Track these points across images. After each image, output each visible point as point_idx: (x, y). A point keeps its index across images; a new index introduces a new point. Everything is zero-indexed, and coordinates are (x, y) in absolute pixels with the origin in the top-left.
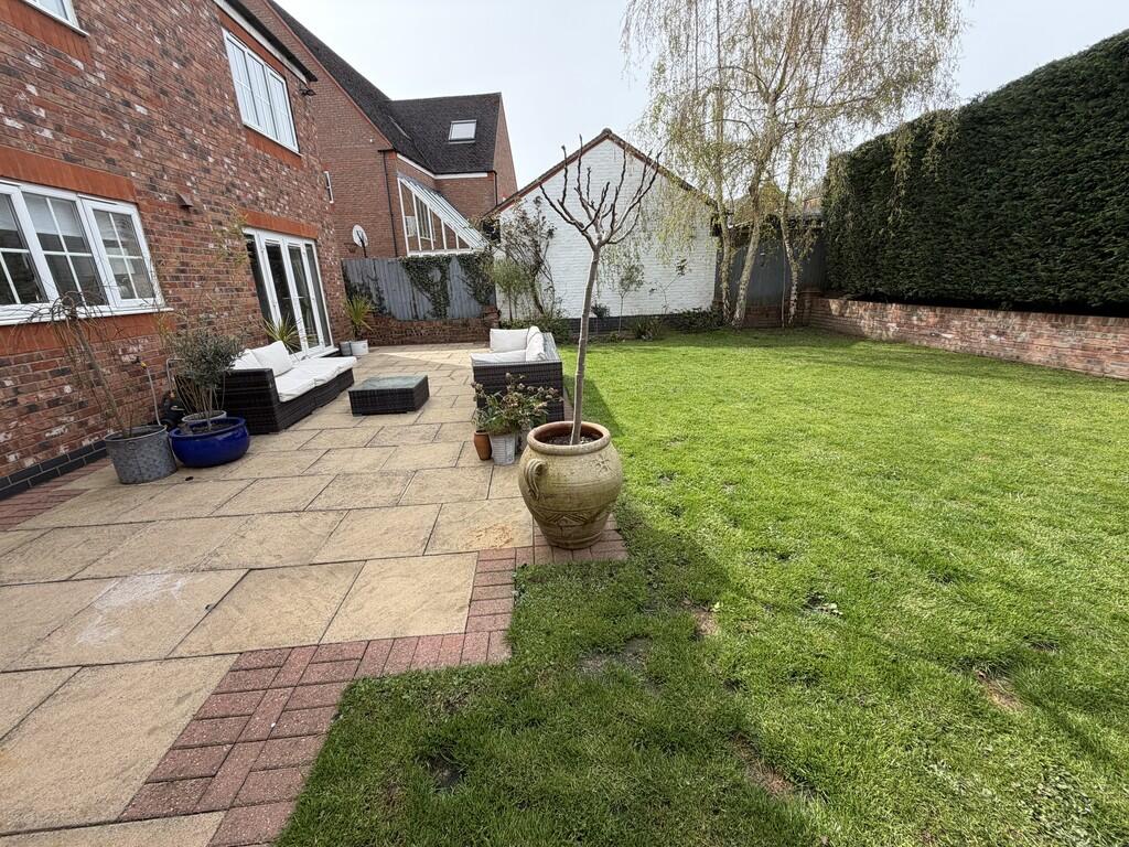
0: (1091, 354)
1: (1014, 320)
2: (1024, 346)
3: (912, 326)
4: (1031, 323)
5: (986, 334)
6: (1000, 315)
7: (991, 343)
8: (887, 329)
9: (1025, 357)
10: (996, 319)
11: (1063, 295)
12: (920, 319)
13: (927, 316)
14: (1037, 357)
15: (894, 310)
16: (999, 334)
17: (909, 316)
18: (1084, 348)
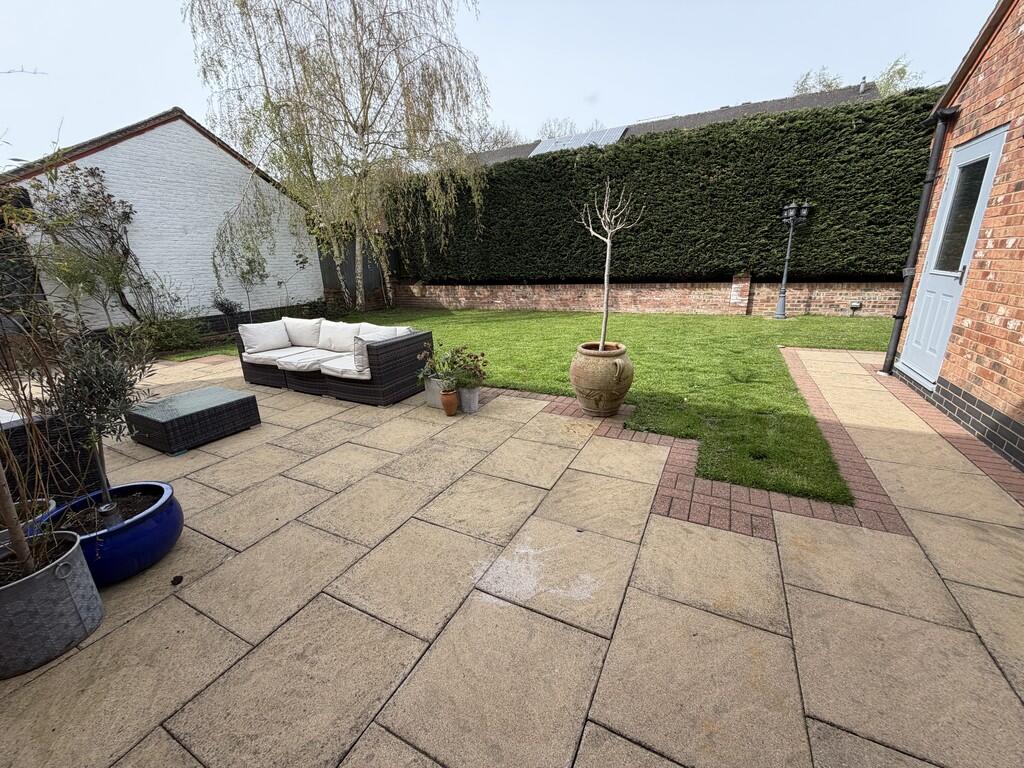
0: (564, 302)
1: (529, 289)
2: (537, 302)
3: (475, 298)
4: (537, 290)
5: (518, 298)
6: (522, 287)
7: (521, 302)
8: (460, 302)
9: (538, 308)
10: (520, 290)
11: (550, 276)
12: (479, 294)
13: (482, 292)
14: (544, 307)
15: (460, 289)
16: (525, 297)
17: (472, 293)
18: (561, 300)
